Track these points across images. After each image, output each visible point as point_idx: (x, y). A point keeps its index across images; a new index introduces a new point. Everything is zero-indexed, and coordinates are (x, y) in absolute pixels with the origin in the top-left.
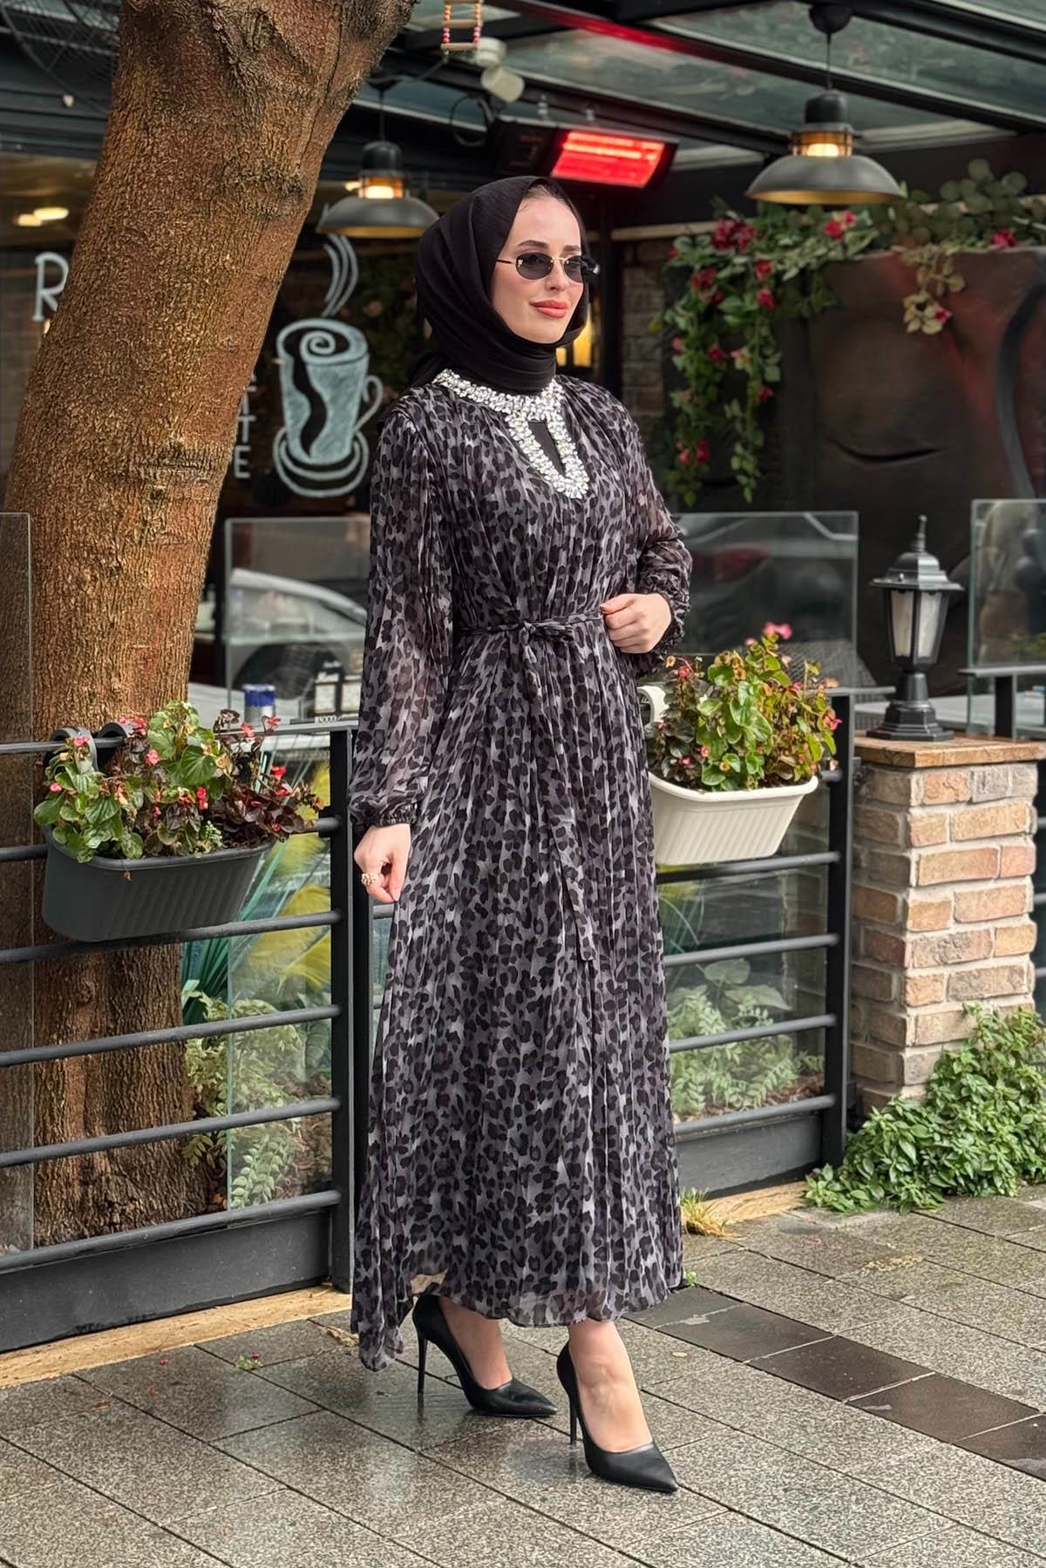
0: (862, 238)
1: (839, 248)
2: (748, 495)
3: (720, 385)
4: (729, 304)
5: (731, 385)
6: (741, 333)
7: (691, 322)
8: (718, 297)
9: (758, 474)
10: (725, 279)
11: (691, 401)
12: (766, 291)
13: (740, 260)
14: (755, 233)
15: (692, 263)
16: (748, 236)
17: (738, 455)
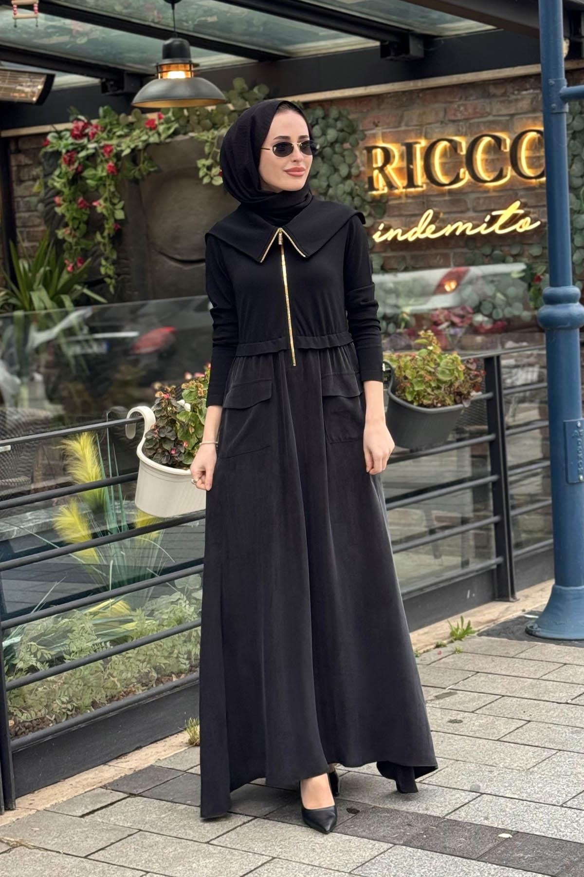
0: (169, 128)
1: (156, 136)
2: (112, 289)
3: (87, 223)
4: (88, 173)
5: (94, 223)
6: (97, 190)
7: (65, 185)
8: (80, 169)
9: (116, 276)
10: (83, 157)
11: (71, 234)
12: (111, 164)
13: (92, 146)
14: (99, 128)
15: (60, 149)
16: (95, 130)
17: (104, 266)
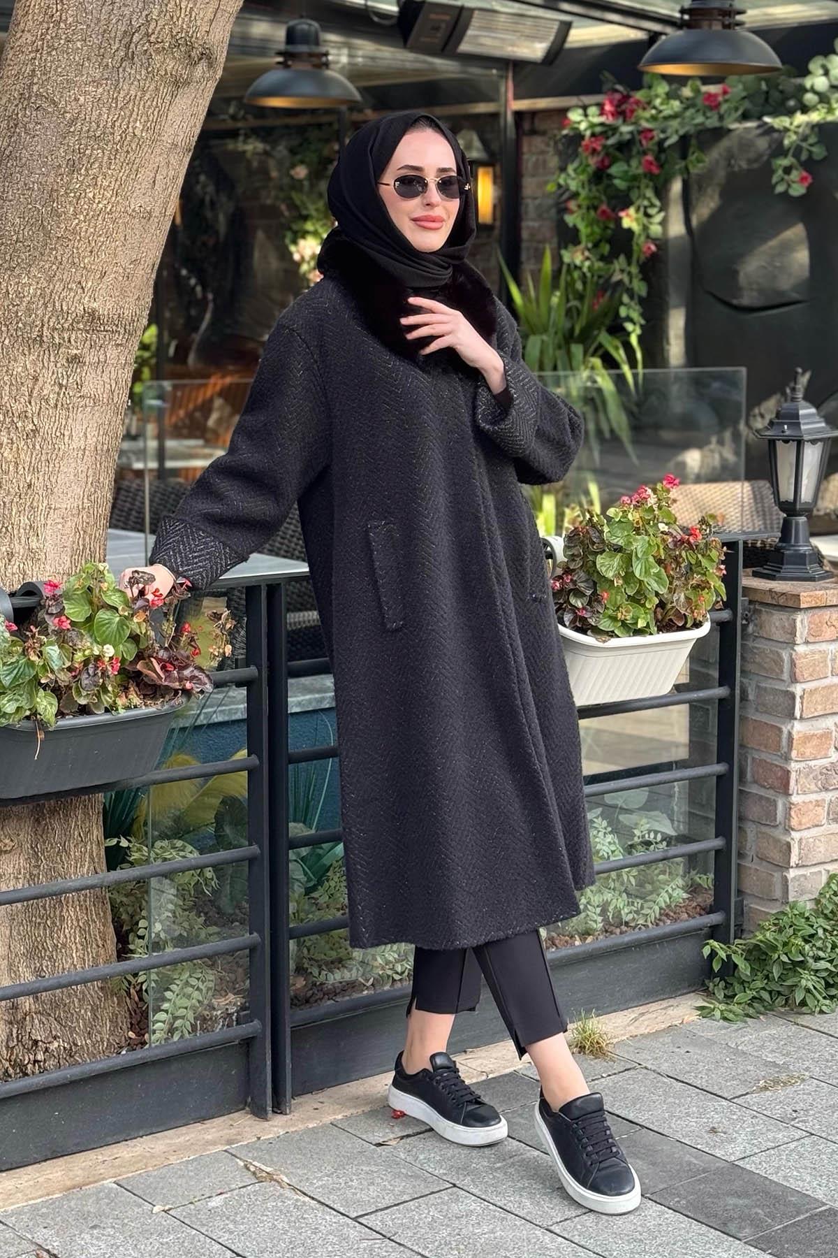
0: (736, 108)
1: (716, 117)
2: (635, 342)
4: (615, 170)
5: (619, 242)
6: (627, 196)
7: (582, 184)
8: (606, 163)
10: (612, 146)
11: (582, 255)
13: (626, 128)
14: (641, 104)
15: (583, 131)
16: (634, 107)
17: (625, 305)
